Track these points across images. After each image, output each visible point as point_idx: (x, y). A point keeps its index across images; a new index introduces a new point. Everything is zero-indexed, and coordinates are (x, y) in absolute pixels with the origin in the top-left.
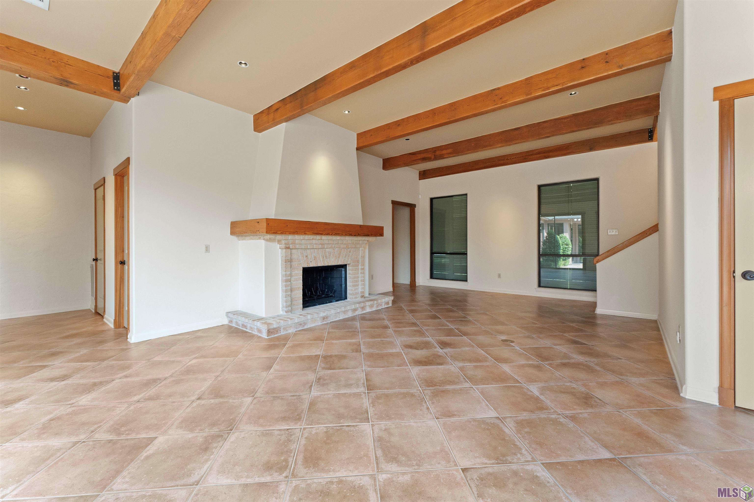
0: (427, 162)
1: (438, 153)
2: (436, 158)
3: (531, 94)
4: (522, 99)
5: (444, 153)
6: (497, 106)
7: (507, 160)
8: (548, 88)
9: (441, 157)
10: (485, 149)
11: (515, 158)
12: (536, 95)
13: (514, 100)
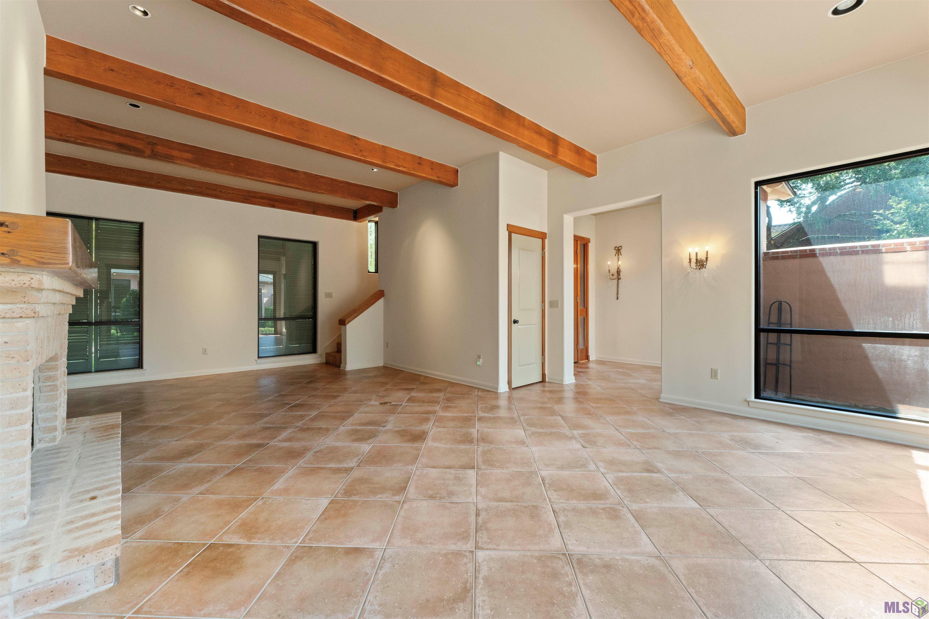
0: (130, 154)
1: (159, 149)
2: (154, 156)
3: (386, 163)
4: (379, 163)
5: (175, 155)
6: (357, 157)
7: (220, 191)
8: (399, 166)
9: (168, 158)
10: (240, 176)
11: (233, 193)
12: (390, 166)
13: (371, 159)
